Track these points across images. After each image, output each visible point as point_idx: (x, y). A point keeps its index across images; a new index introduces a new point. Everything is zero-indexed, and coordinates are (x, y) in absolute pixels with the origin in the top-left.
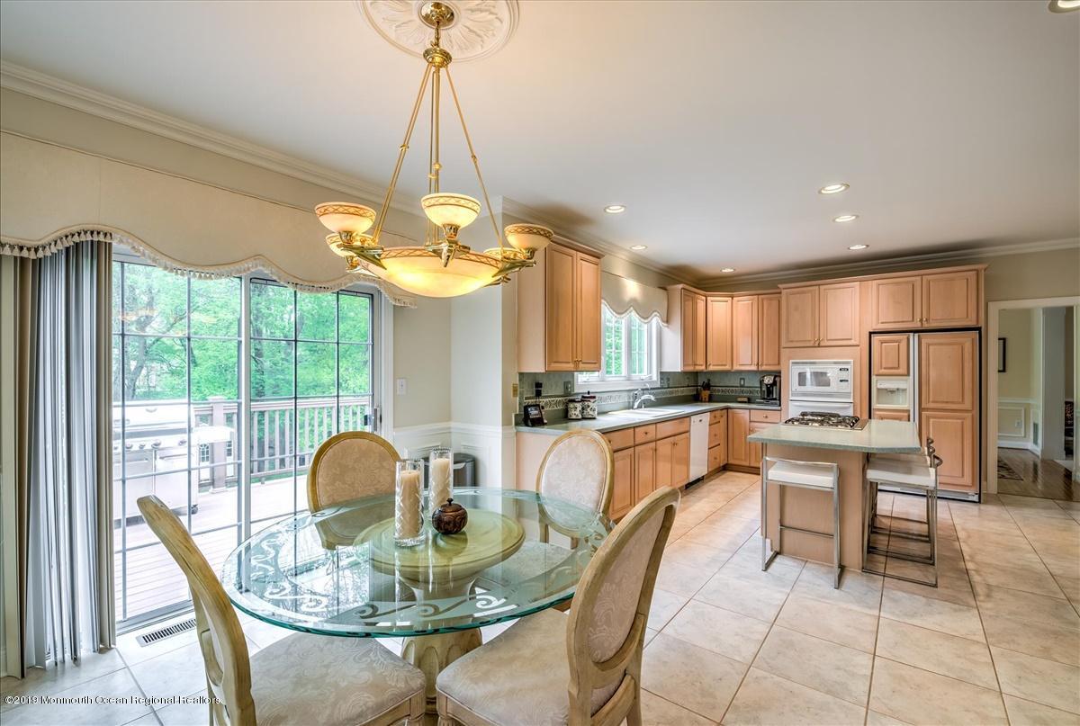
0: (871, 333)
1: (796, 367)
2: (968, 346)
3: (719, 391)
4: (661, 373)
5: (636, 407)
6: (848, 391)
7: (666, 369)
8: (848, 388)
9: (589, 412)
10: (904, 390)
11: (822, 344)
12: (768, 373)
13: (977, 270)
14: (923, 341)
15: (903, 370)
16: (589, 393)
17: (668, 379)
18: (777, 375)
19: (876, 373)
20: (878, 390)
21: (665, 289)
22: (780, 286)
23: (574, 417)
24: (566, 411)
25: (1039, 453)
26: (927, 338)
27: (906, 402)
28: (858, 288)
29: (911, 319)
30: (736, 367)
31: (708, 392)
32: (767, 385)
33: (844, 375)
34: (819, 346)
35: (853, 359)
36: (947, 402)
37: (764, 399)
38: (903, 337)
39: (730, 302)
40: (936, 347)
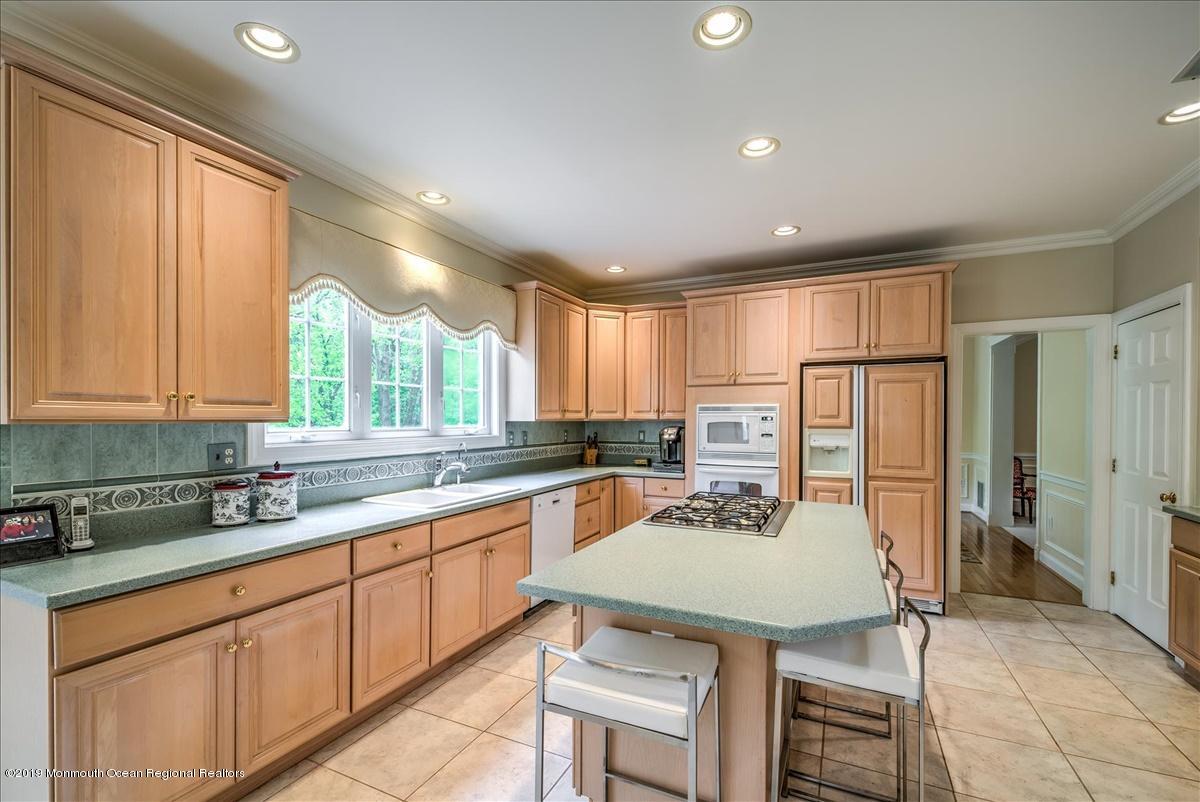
0: (802, 365)
1: (705, 414)
2: (930, 385)
3: (611, 449)
4: (507, 423)
5: (438, 481)
6: (773, 450)
7: (515, 417)
8: (770, 444)
9: (268, 509)
10: (845, 449)
11: (739, 381)
12: (669, 423)
13: (943, 273)
14: (870, 376)
15: (843, 420)
16: (277, 466)
17: (525, 433)
18: (681, 427)
19: (809, 424)
20: (812, 448)
21: (510, 288)
22: (685, 294)
23: (220, 521)
24: (208, 507)
25: (986, 520)
26: (877, 373)
27: (847, 467)
28: (786, 297)
29: (855, 345)
30: (631, 415)
31: (594, 452)
32: (668, 441)
33: (768, 427)
34: (735, 384)
35: (778, 402)
36: (902, 468)
37: (665, 462)
38: (844, 370)
39: (622, 318)
40: (885, 385)
